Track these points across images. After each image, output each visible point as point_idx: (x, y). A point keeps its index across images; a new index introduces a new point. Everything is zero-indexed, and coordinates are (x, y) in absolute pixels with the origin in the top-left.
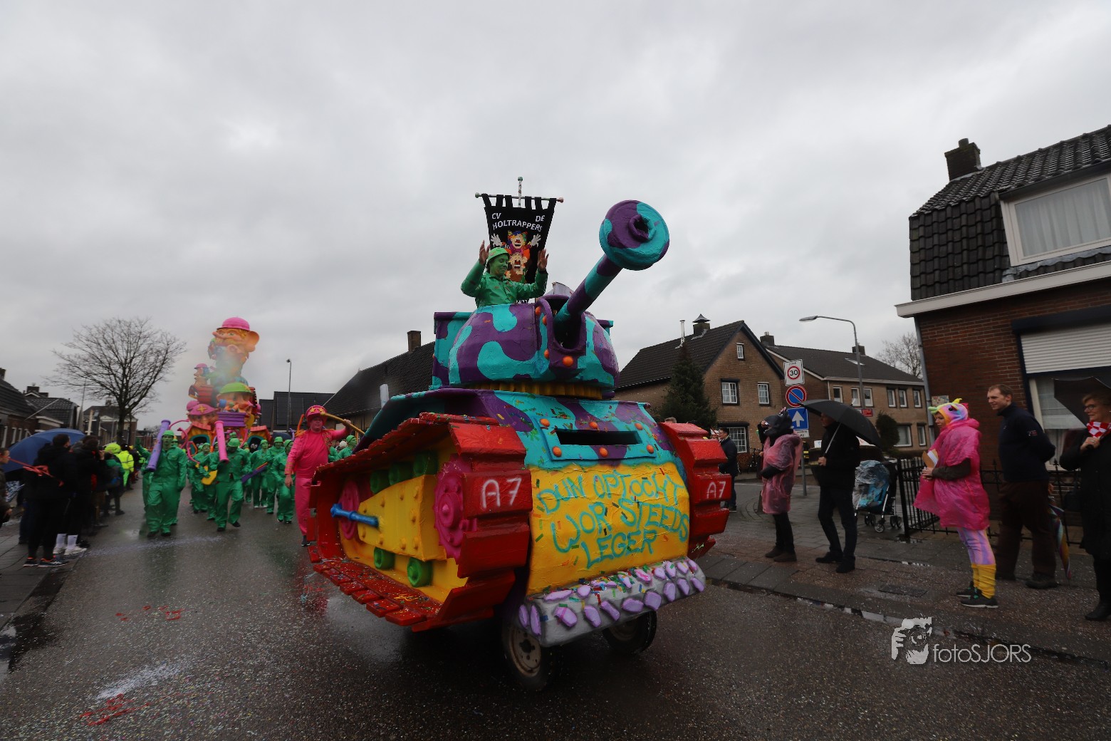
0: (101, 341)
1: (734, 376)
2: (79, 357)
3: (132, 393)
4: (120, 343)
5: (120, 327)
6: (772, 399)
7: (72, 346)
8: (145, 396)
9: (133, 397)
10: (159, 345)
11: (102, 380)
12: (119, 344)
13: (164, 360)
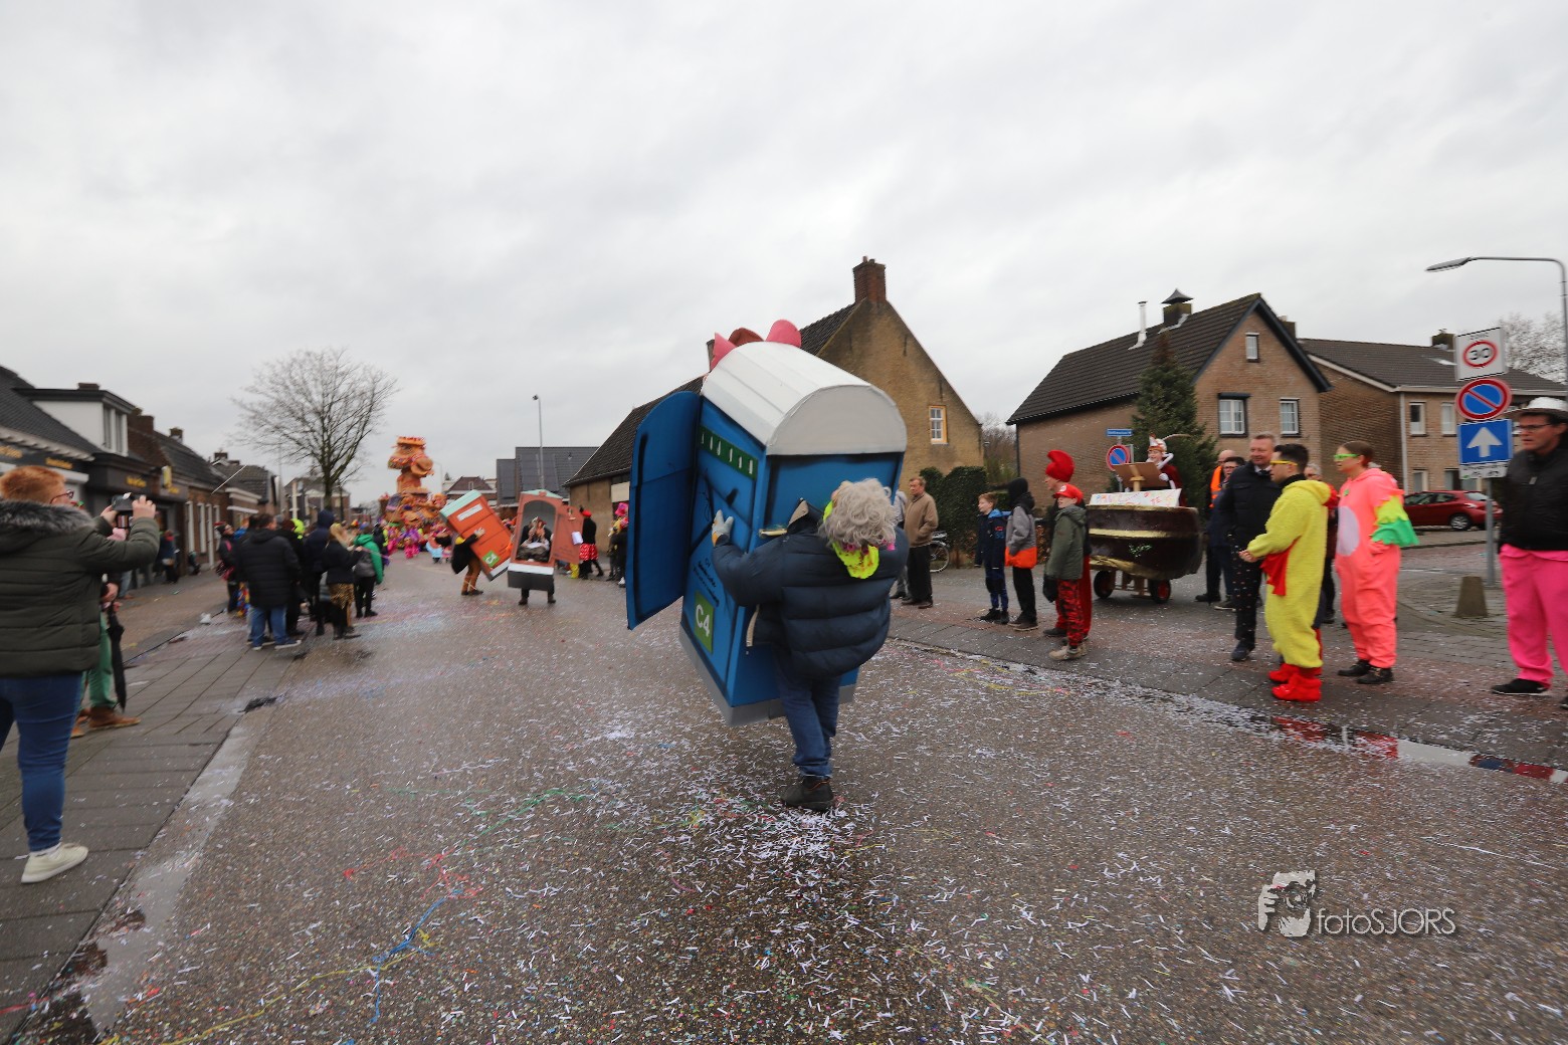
0: (288, 383)
1: (1240, 390)
2: (264, 406)
3: (336, 453)
4: (313, 382)
5: (311, 361)
6: (1304, 425)
7: (253, 390)
8: (350, 458)
9: (337, 460)
10: (365, 383)
11: (297, 436)
12: (311, 384)
13: (372, 404)
